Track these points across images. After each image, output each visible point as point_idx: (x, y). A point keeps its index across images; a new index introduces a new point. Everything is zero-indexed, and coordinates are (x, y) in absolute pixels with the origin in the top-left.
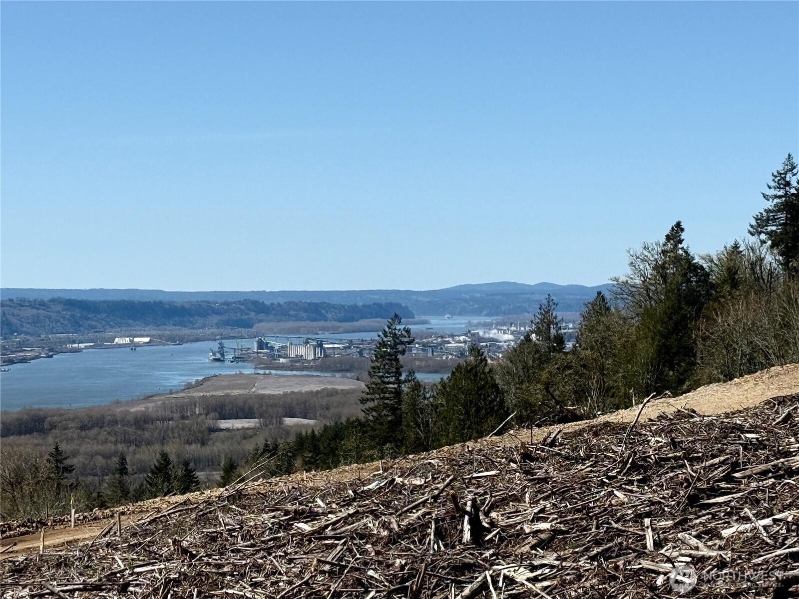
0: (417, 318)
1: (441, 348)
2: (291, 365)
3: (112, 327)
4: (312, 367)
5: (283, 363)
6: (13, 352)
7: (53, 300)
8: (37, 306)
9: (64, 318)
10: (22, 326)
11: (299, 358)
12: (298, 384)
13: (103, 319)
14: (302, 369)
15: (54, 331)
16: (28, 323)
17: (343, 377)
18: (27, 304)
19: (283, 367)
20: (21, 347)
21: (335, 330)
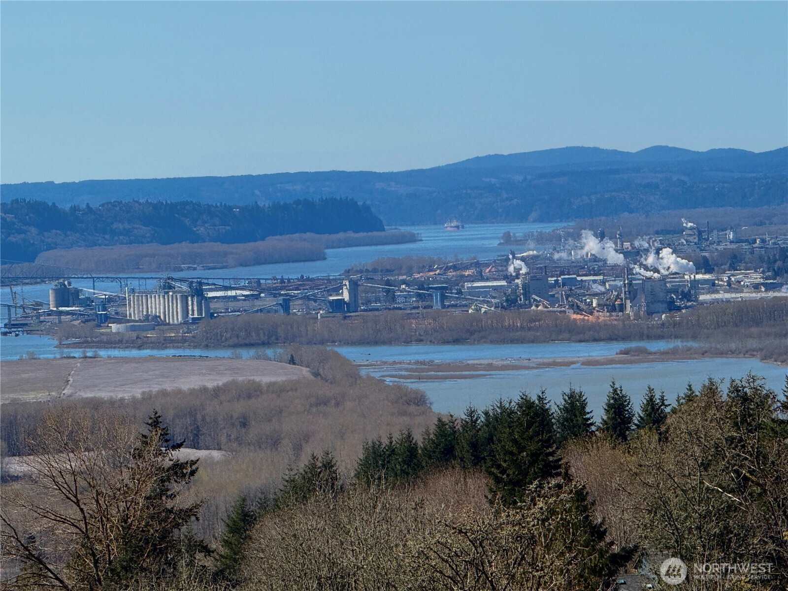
0: (391, 230)
1: (460, 292)
2: (138, 337)
4: (184, 340)
5: (118, 333)
12: (163, 376)
14: (163, 344)
17: (258, 358)
19: (121, 341)
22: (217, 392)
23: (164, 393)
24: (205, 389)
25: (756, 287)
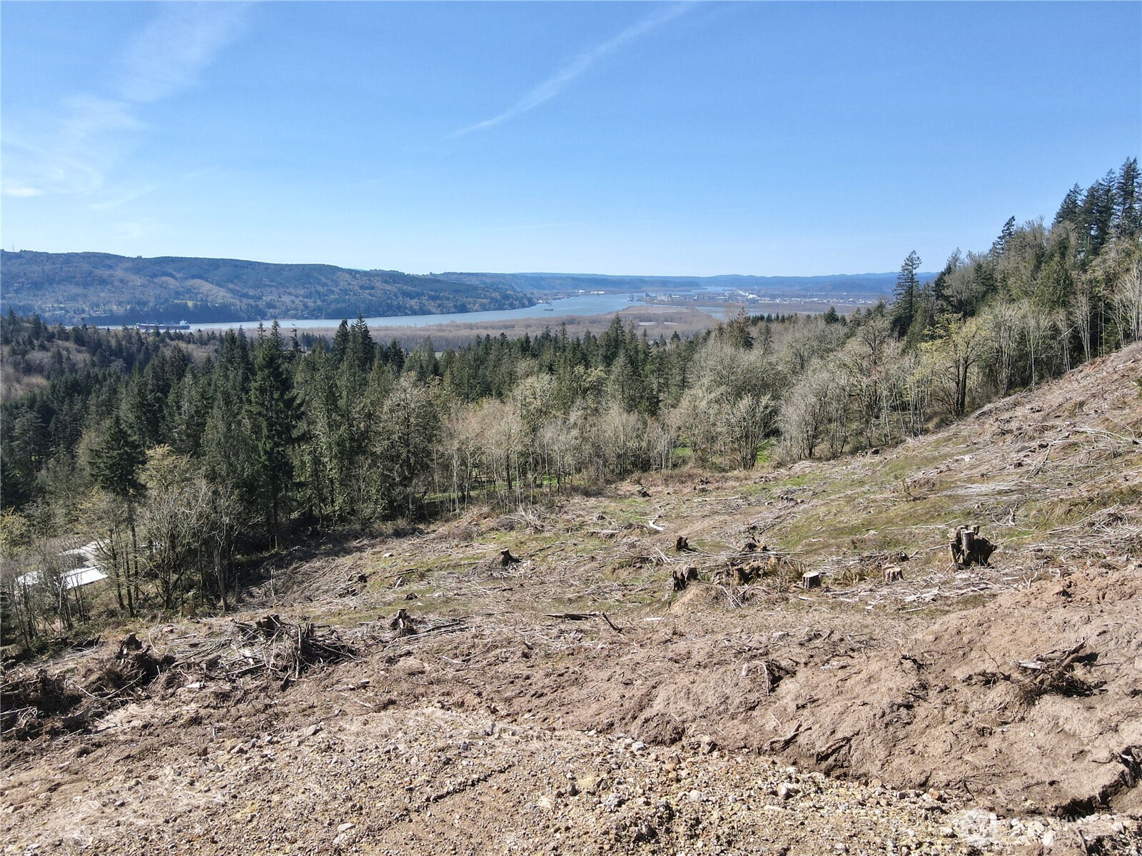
3: (589, 288)
6: (555, 296)
9: (571, 284)
11: (662, 300)
13: (586, 285)
15: (568, 289)
16: (558, 285)
21: (675, 291)
22: (677, 312)
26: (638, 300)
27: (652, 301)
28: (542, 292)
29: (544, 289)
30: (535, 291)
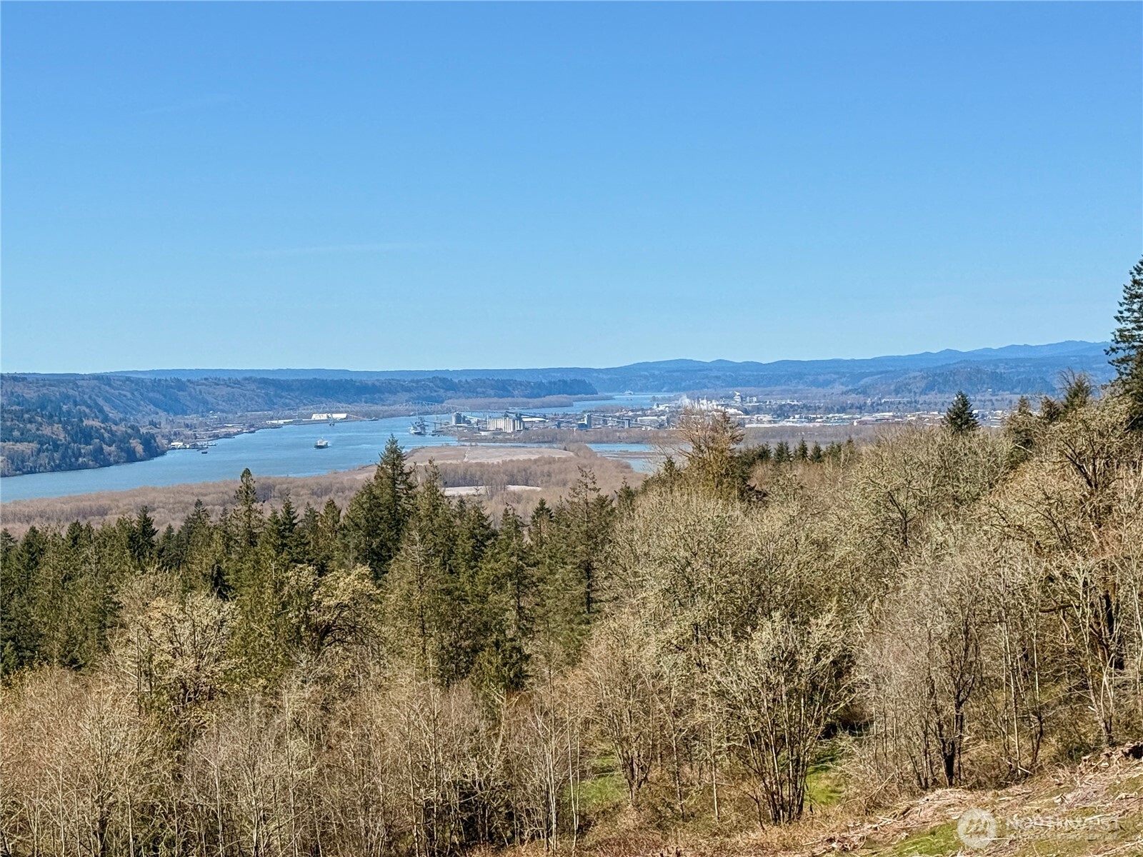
0: (600, 394)
1: (637, 421)
2: (493, 438)
3: (305, 405)
4: (514, 440)
5: (485, 436)
6: (215, 429)
7: (246, 379)
8: (232, 384)
9: (258, 396)
10: (218, 405)
11: (499, 431)
13: (296, 397)
14: (506, 441)
15: (249, 409)
16: (224, 401)
17: (550, 447)
18: (222, 383)
19: (486, 440)
20: (222, 422)
21: (526, 406)
22: (536, 461)
23: (512, 461)
24: (530, 460)
25: (770, 422)
26: (436, 433)
27: (473, 435)
28: (180, 419)
29: (184, 413)
30: (162, 417)
